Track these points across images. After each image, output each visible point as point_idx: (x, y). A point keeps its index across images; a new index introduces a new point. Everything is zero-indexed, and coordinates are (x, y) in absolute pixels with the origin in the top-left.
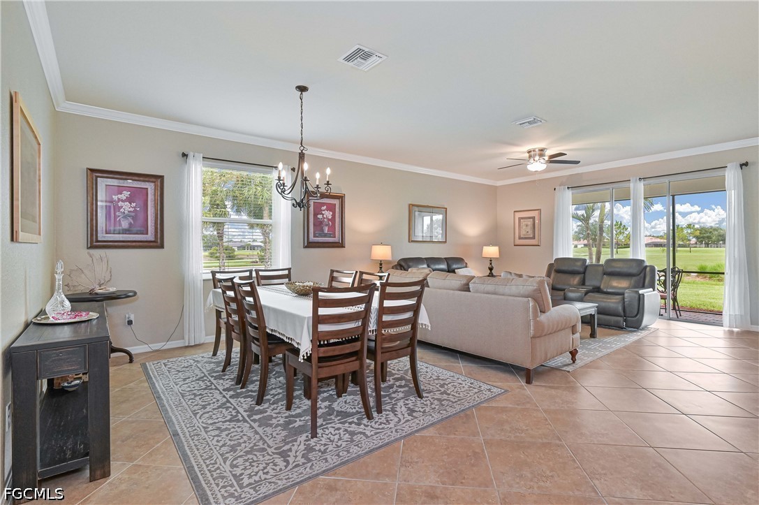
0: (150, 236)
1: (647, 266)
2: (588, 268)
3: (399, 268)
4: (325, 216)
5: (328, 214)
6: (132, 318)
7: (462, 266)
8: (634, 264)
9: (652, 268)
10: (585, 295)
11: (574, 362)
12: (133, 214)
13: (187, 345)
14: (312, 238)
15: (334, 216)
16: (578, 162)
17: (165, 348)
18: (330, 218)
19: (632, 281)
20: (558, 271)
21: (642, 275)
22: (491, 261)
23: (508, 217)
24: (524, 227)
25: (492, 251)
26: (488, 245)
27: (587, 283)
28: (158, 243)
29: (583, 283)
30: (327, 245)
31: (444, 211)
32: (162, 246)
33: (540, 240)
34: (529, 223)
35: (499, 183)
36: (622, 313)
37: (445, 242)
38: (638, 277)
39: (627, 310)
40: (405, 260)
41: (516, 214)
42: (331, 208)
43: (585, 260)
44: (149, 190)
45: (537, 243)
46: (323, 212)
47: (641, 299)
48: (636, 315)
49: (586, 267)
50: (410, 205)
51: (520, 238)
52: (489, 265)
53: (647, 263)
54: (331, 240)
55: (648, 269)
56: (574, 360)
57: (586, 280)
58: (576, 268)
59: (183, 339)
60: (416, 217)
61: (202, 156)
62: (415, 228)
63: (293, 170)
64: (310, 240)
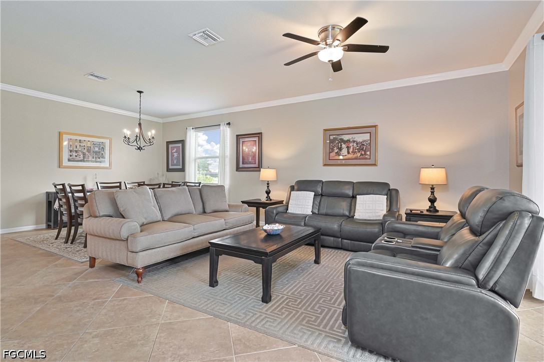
0: (181, 167)
4: (249, 150)
22: (432, 189)
25: (434, 175)
28: (183, 169)
31: (372, 129)
37: (375, 164)
42: (253, 143)
44: (181, 147)
50: (324, 130)
60: (332, 141)
61: (192, 128)
62: (330, 153)
63: (229, 124)
64: (240, 166)
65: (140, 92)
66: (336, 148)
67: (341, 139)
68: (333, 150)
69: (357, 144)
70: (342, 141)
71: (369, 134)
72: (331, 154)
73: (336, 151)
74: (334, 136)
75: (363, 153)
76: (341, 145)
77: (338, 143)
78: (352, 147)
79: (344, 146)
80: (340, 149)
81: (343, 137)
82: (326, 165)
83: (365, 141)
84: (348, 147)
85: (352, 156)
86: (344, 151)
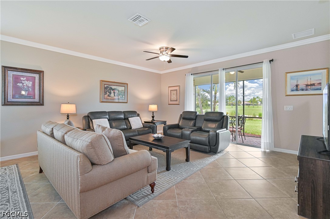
1: (224, 116)
2: (198, 117)
3: (87, 118)
4: (24, 84)
7: (135, 116)
8: (218, 115)
9: (227, 117)
10: (191, 133)
11: (153, 192)
14: (10, 99)
15: (34, 85)
16: (187, 57)
18: (30, 85)
19: (217, 125)
20: (184, 119)
21: (222, 121)
22: (153, 112)
23: (166, 90)
24: (173, 95)
25: (153, 107)
26: (151, 104)
27: (197, 125)
29: (195, 125)
31: (126, 85)
33: (179, 102)
34: (175, 93)
35: (162, 72)
36: (208, 144)
37: (127, 102)
38: (219, 122)
39: (211, 142)
41: (170, 88)
42: (31, 79)
43: (196, 112)
45: (178, 103)
46: (23, 82)
47: (217, 135)
48: (215, 146)
49: (197, 116)
50: (101, 81)
51: (171, 101)
52: (152, 115)
53: (225, 114)
54: (32, 100)
55: (225, 117)
56: (153, 191)
57: (196, 124)
58: (192, 117)
60: (106, 88)
66: (108, 92)
68: (106, 94)
69: (119, 91)
70: (111, 88)
71: (124, 87)
72: (105, 95)
73: (108, 94)
74: (107, 85)
75: (121, 96)
76: (111, 91)
77: (109, 90)
78: (116, 93)
80: (110, 93)
81: (112, 87)
82: (102, 102)
83: (122, 90)
84: (114, 93)
85: (116, 97)
86: (112, 95)
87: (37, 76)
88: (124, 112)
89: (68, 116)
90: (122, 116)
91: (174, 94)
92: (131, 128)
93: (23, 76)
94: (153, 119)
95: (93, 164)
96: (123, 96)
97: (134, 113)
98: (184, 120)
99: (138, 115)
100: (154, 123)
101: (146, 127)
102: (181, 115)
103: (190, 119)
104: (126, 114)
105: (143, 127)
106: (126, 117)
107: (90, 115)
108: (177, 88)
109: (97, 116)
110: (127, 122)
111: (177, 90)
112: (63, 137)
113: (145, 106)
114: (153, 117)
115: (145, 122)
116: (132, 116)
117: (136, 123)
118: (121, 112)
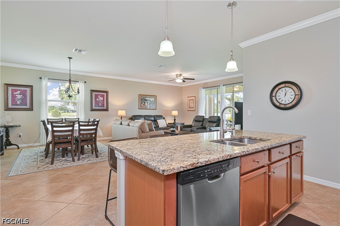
0: (28, 106)
3: (131, 119)
4: (100, 99)
5: (102, 99)
6: (21, 134)
7: (162, 119)
8: (216, 118)
12: (21, 99)
13: (41, 144)
14: (94, 108)
15: (104, 99)
17: (34, 145)
18: (102, 100)
23: (186, 100)
25: (175, 113)
26: (174, 110)
28: (31, 109)
30: (100, 110)
31: (155, 97)
32: (32, 110)
33: (195, 108)
35: (183, 86)
37: (156, 109)
38: (217, 123)
40: (134, 116)
41: (188, 98)
42: (103, 96)
43: (204, 117)
44: (27, 91)
45: (194, 110)
46: (99, 98)
49: (204, 119)
50: (139, 95)
51: (189, 108)
52: (174, 118)
54: (103, 108)
57: (203, 124)
59: (40, 142)
60: (142, 100)
61: (47, 78)
62: (141, 104)
63: (85, 82)
64: (93, 108)
65: (70, 58)
67: (145, 99)
69: (150, 102)
70: (146, 100)
73: (143, 104)
74: (143, 98)
77: (144, 101)
79: (146, 102)
80: (145, 103)
81: (146, 98)
82: (140, 109)
83: (153, 101)
84: (147, 102)
85: (149, 106)
86: (146, 104)
87: (105, 94)
88: (154, 116)
89: (121, 117)
90: (153, 119)
91: (191, 103)
92: (159, 127)
93: (99, 95)
94: (175, 122)
95: (142, 132)
96: (153, 104)
97: (161, 117)
98: (196, 122)
99: (164, 118)
100: (175, 124)
101: (169, 127)
102: (194, 118)
103: (200, 121)
104: (155, 117)
105: (167, 126)
106: (155, 120)
107: (133, 118)
108: (194, 98)
109: (137, 118)
110: (156, 122)
111: (193, 100)
112: (129, 124)
113: (169, 112)
114: (175, 120)
115: (169, 123)
116: (160, 119)
117: (162, 123)
118: (152, 116)
